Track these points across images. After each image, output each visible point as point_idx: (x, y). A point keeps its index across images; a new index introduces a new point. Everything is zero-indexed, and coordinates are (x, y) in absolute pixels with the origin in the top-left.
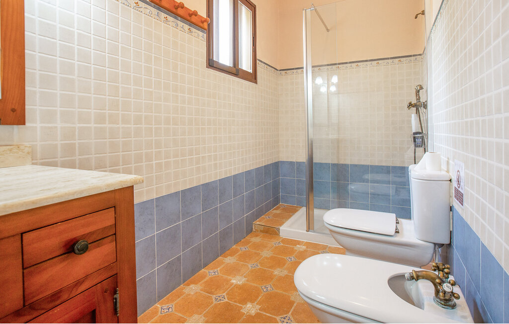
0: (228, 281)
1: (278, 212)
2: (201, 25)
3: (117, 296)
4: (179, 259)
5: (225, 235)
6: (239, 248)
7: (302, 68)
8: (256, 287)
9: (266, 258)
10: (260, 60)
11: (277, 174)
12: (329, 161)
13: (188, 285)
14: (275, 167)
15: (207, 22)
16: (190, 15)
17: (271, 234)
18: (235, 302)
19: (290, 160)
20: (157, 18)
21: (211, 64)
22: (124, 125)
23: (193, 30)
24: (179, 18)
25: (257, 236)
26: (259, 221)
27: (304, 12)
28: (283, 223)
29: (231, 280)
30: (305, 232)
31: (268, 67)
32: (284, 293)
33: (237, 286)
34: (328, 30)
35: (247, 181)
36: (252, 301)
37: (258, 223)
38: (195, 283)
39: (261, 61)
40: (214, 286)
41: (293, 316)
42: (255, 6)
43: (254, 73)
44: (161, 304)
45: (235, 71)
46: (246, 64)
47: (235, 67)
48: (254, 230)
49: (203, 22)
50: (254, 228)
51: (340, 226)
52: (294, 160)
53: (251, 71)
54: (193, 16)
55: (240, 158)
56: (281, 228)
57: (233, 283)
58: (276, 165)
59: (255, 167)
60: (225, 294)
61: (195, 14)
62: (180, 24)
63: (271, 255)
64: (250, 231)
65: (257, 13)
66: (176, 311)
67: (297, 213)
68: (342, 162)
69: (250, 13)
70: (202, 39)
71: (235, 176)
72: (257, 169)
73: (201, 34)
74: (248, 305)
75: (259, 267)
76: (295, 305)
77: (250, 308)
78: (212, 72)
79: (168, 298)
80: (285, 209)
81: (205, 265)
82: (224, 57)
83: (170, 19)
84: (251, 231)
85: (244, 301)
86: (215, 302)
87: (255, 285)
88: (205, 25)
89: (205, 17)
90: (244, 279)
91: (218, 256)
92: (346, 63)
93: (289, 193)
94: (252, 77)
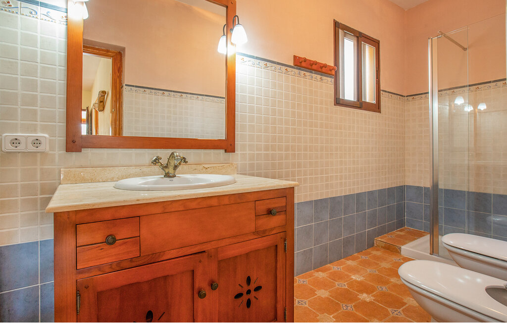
0: (348, 276)
1: (402, 233)
2: (329, 72)
3: (286, 242)
4: (311, 250)
5: (347, 242)
6: (360, 256)
7: (428, 93)
8: (373, 286)
9: (385, 268)
10: (383, 91)
11: (402, 197)
12: (464, 189)
13: (317, 271)
14: (401, 191)
15: (335, 70)
16: (321, 68)
17: (392, 251)
18: (354, 290)
19: (417, 185)
20: (299, 76)
21: (339, 102)
22: (279, 152)
23: (324, 78)
24: (313, 72)
25: (377, 250)
26: (381, 238)
27: (430, 41)
28: (406, 243)
29: (350, 276)
30: (429, 255)
31: (393, 95)
32: (397, 295)
33: (356, 281)
34: (465, 49)
35: (369, 200)
36: (368, 293)
37: (379, 239)
38: (323, 271)
39: (386, 91)
40: (337, 276)
41: (403, 312)
42: (379, 41)
43: (378, 102)
44: (298, 278)
45: (359, 104)
46: (369, 97)
47: (359, 101)
48: (375, 245)
49: (331, 70)
50: (375, 242)
51: (462, 248)
52: (422, 185)
53: (374, 102)
54: (324, 68)
55: (363, 179)
56: (402, 247)
57: (352, 279)
58: (401, 190)
59: (378, 188)
60: (345, 283)
61: (325, 66)
62: (314, 75)
63: (390, 267)
64: (371, 245)
65: (381, 47)
66: (309, 284)
67: (423, 238)
68: (482, 191)
69: (374, 49)
70: (331, 83)
71: (358, 195)
72: (380, 191)
73: (329, 79)
74: (364, 295)
75: (377, 273)
76: (407, 305)
77: (365, 297)
78: (339, 108)
79: (303, 276)
80: (410, 233)
81: (331, 262)
82: (349, 94)
83: (308, 74)
84: (373, 245)
85: (362, 292)
86: (337, 286)
87: (372, 284)
88: (333, 72)
89: (333, 66)
90: (362, 278)
91: (341, 258)
92: (490, 82)
93: (416, 218)
94: (376, 107)
